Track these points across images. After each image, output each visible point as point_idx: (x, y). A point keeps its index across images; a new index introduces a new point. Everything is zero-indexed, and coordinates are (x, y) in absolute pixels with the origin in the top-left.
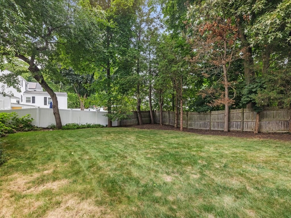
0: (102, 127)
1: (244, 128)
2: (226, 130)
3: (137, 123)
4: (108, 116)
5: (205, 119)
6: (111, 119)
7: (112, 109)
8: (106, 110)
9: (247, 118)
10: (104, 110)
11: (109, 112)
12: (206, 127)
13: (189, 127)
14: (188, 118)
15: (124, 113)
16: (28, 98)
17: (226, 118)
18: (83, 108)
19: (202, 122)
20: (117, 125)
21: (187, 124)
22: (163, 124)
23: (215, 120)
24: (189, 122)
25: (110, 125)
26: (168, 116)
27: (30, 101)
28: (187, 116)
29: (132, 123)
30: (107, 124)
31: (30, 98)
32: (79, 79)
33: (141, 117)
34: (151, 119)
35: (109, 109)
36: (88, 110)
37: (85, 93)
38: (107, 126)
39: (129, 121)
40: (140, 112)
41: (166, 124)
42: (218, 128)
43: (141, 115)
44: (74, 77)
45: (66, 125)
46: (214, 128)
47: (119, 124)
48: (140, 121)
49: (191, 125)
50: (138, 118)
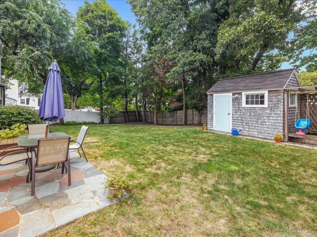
0: (95, 124)
1: (194, 122)
2: (183, 123)
3: (125, 121)
4: (101, 115)
5: (173, 117)
6: (103, 117)
7: (103, 110)
8: (98, 110)
9: (195, 116)
10: (95, 110)
11: (101, 112)
12: (174, 123)
13: (164, 123)
14: (164, 116)
15: (113, 113)
16: (23, 99)
17: (184, 116)
18: (74, 108)
19: (172, 119)
20: (108, 123)
21: (163, 121)
22: (145, 122)
23: (179, 117)
24: (164, 119)
25: (102, 122)
26: (150, 115)
27: (24, 103)
28: (163, 115)
29: (121, 121)
30: (100, 122)
31: (24, 100)
32: (71, 81)
33: (128, 116)
34: (137, 118)
35: (101, 109)
36: (79, 110)
37: (77, 94)
38: (99, 123)
39: (118, 119)
40: (127, 112)
41: (149, 121)
42: (181, 123)
43: (128, 114)
44: (65, 79)
45: (67, 122)
46: (179, 123)
47: (110, 122)
48: (127, 120)
49: (165, 122)
50: (125, 117)
